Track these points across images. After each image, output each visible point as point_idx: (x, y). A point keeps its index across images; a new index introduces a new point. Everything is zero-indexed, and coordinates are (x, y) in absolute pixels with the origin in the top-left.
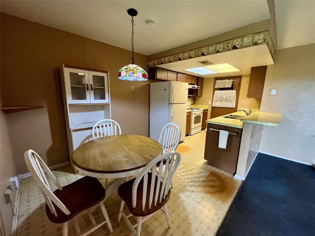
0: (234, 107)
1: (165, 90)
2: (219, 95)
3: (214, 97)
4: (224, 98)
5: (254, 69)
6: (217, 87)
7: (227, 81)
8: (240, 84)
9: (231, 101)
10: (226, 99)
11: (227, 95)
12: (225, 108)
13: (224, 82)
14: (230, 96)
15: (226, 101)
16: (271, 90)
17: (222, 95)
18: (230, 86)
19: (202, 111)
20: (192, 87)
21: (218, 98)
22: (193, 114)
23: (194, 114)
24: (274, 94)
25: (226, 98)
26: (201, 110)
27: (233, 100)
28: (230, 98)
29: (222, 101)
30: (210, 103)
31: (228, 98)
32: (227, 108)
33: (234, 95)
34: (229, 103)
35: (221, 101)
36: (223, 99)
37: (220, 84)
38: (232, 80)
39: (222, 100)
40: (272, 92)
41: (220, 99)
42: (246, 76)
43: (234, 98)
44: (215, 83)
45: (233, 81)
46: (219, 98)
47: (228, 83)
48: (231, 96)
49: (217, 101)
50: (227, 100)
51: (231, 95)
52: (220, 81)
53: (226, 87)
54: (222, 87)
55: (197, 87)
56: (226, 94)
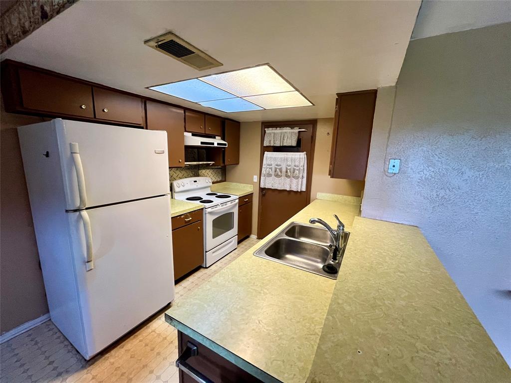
0: (304, 189)
1: (47, 155)
2: (272, 163)
3: (263, 166)
4: (284, 170)
5: (342, 99)
6: (268, 145)
7: (287, 130)
8: (313, 138)
9: (297, 178)
10: (287, 172)
11: (289, 163)
12: (286, 193)
13: (281, 133)
14: (295, 166)
15: (287, 176)
16: (386, 161)
17: (279, 163)
18: (294, 144)
19: (237, 201)
20: (202, 143)
21: (271, 168)
22: (207, 215)
23: (210, 213)
24: (396, 170)
25: (287, 168)
26: (233, 197)
27: (301, 176)
28: (294, 170)
29: (280, 176)
30: (256, 178)
31: (292, 170)
32: (290, 192)
33: (302, 164)
34: (294, 181)
35: (277, 175)
36: (281, 172)
37: (274, 136)
38: (296, 130)
39: (280, 174)
40: (391, 166)
41: (276, 171)
42: (326, 120)
43: (304, 169)
44: (263, 134)
45: (299, 131)
46: (273, 170)
47: (289, 136)
48: (298, 167)
49: (269, 175)
50: (289, 174)
51: (297, 164)
52: (273, 131)
53: (285, 145)
54: (278, 144)
55: (218, 144)
56: (287, 159)
